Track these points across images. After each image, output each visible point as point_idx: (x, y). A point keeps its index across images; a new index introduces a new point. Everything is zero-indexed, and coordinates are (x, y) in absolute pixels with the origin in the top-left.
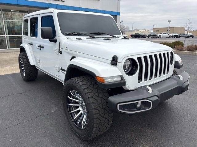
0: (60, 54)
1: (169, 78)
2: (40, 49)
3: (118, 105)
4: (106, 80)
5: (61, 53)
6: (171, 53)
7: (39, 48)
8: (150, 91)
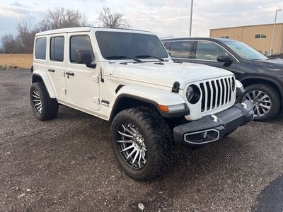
0: (100, 82)
1: (232, 107)
2: (68, 77)
3: (185, 135)
4: (170, 109)
5: (103, 81)
6: (233, 78)
7: (67, 75)
8: (216, 120)
